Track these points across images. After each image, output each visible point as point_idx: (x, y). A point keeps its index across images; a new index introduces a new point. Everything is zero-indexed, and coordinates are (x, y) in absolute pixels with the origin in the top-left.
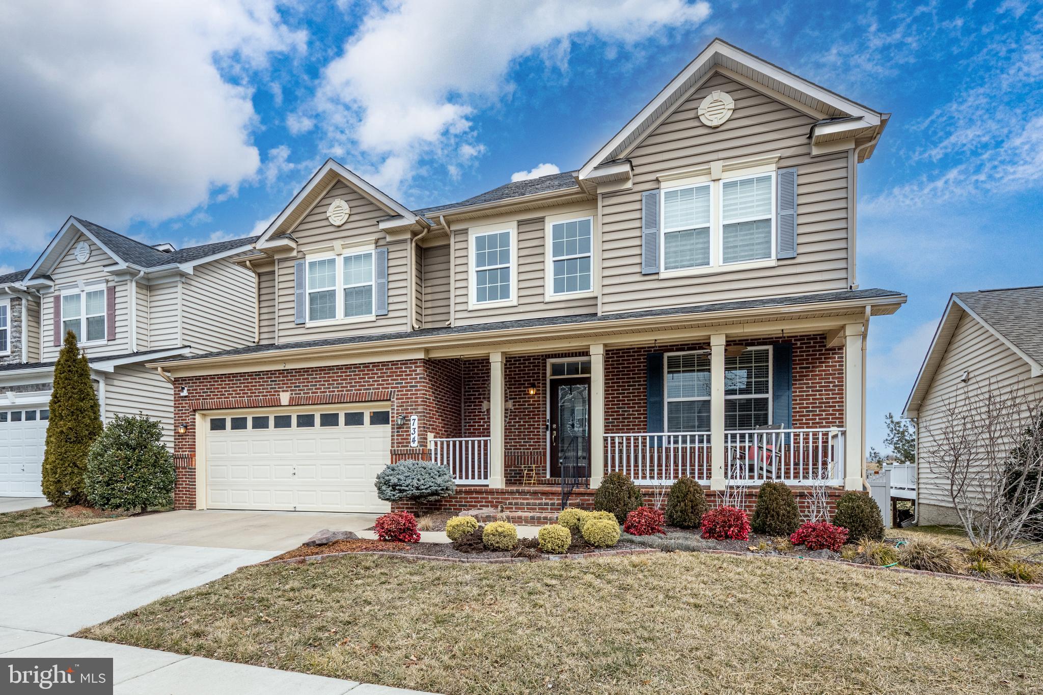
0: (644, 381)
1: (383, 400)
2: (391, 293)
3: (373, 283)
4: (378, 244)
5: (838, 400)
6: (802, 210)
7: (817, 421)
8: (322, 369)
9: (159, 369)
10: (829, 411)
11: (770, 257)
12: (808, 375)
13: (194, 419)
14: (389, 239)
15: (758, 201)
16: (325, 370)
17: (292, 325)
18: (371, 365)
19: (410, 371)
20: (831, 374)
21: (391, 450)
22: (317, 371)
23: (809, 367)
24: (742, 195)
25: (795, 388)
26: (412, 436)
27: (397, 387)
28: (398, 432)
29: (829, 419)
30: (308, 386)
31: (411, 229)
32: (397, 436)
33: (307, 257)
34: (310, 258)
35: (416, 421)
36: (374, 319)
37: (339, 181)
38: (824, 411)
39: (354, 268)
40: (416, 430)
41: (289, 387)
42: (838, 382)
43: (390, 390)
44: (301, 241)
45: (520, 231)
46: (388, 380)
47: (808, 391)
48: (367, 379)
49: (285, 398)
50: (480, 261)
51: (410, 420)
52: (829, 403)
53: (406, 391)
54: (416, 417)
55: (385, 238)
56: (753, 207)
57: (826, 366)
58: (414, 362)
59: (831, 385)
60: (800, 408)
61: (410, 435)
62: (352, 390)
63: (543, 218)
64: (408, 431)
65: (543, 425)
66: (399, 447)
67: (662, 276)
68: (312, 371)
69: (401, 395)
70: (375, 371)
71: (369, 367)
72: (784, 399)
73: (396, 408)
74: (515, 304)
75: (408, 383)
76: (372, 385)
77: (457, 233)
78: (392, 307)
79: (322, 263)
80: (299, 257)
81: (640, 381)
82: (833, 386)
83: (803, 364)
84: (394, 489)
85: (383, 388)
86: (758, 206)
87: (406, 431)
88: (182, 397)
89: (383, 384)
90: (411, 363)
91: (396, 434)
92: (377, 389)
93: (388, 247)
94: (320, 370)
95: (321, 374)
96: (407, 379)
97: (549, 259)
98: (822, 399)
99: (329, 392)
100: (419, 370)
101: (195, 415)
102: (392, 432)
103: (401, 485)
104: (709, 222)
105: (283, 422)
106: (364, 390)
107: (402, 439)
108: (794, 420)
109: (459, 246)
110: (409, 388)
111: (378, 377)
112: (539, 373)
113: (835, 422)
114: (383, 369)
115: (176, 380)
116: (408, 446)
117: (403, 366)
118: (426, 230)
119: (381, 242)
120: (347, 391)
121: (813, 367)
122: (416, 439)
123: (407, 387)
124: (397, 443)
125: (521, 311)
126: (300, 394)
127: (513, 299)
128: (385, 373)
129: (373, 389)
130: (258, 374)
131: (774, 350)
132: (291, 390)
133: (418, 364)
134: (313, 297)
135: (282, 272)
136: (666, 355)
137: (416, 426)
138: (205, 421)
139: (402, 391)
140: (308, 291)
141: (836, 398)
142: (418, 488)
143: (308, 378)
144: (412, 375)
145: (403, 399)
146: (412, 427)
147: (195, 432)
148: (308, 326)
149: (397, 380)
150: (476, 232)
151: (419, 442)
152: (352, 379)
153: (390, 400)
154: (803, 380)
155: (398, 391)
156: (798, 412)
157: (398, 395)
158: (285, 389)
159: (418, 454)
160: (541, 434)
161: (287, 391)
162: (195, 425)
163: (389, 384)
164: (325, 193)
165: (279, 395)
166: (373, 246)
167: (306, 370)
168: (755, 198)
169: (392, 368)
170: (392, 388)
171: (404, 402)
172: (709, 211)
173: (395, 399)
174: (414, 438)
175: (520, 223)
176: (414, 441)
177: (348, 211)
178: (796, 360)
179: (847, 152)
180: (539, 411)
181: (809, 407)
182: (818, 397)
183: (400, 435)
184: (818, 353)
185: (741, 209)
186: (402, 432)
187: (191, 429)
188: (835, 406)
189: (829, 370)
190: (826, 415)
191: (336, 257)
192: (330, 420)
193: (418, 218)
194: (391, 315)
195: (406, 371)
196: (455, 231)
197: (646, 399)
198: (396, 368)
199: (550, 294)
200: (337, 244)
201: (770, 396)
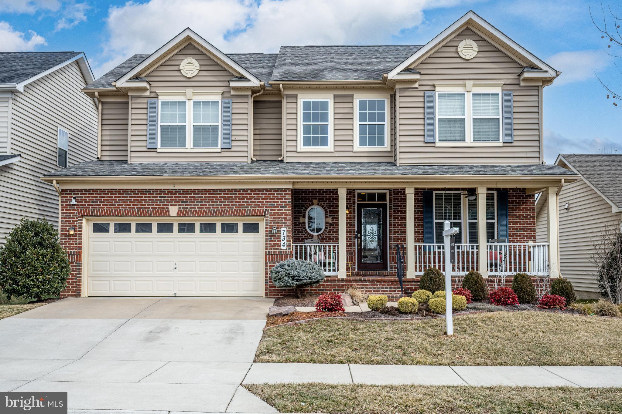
0: (421, 208)
1: (259, 216)
2: (234, 133)
3: (219, 124)
4: (224, 96)
5: (532, 225)
6: (516, 116)
7: (522, 237)
8: (206, 191)
9: (55, 182)
10: (528, 231)
11: (499, 140)
12: (517, 210)
13: (82, 223)
14: (233, 93)
15: (492, 106)
16: (210, 192)
17: (144, 149)
18: (249, 191)
19: (281, 196)
20: (528, 210)
21: (266, 252)
22: (202, 192)
23: (517, 205)
24: (483, 102)
25: (510, 217)
26: (282, 242)
27: (271, 207)
28: (270, 239)
29: (528, 236)
30: (194, 202)
31: (253, 89)
32: (270, 241)
33: (160, 97)
34: (162, 99)
35: (286, 231)
36: (219, 150)
37: (190, 44)
38: (525, 231)
39: (202, 111)
40: (286, 238)
41: (177, 202)
42: (533, 215)
43: (265, 209)
44: (153, 84)
45: (336, 101)
46: (263, 202)
47: (517, 219)
48: (245, 200)
49: (173, 210)
50: (306, 117)
51: (280, 231)
52: (528, 227)
53: (278, 210)
54: (285, 229)
55: (230, 92)
56: (489, 109)
57: (526, 205)
58: (284, 190)
59: (529, 216)
60: (513, 229)
61: (280, 241)
62: (233, 208)
63: (353, 95)
64: (279, 238)
65: (353, 234)
66: (272, 249)
67: (437, 145)
68: (198, 192)
69: (274, 213)
70: (253, 195)
71: (247, 191)
72: (504, 223)
73: (269, 222)
74: (332, 150)
75: (279, 205)
76: (250, 205)
77: (289, 96)
78: (234, 143)
79: (173, 103)
80: (152, 96)
81: (419, 208)
82: (530, 217)
83: (514, 203)
84: (293, 279)
85: (258, 207)
86: (492, 109)
87: (277, 238)
88: (71, 205)
89: (259, 205)
90: (281, 191)
91: (269, 240)
92: (254, 207)
93: (233, 99)
94: (205, 192)
95: (206, 194)
96: (278, 202)
97: (357, 123)
98: (524, 224)
99: (213, 208)
100: (287, 196)
101: (82, 220)
102: (266, 239)
103: (299, 277)
104: (464, 115)
105: (165, 228)
106: (243, 207)
107: (274, 244)
108: (510, 236)
109: (290, 105)
110: (280, 208)
111: (254, 199)
112: (351, 199)
113: (531, 238)
114: (259, 194)
115: (63, 191)
116: (279, 249)
117: (275, 193)
118: (263, 91)
119: (226, 95)
120: (228, 208)
121: (519, 205)
122: (286, 244)
123: (278, 207)
124: (270, 246)
125: (337, 155)
126: (187, 208)
127: (331, 147)
128: (260, 197)
129: (251, 207)
130: (148, 191)
131: (497, 194)
132: (179, 205)
133: (287, 192)
134: (164, 128)
135: (135, 106)
136: (434, 192)
137: (285, 235)
138: (88, 226)
139: (275, 210)
140: (160, 124)
141: (531, 224)
142: (310, 279)
143: (195, 197)
144: (282, 199)
145: (275, 215)
146: (282, 236)
147: (82, 234)
148: (159, 151)
149: (271, 202)
150: (303, 98)
151: (287, 246)
152: (234, 199)
153: (265, 216)
154: (514, 213)
155: (271, 210)
156: (512, 231)
157: (271, 213)
158: (173, 203)
159: (287, 255)
160: (352, 240)
161: (176, 205)
162: (82, 228)
163: (264, 204)
164: (177, 51)
165: (167, 208)
166: (220, 97)
167: (194, 191)
168: (491, 105)
169: (266, 194)
170: (266, 207)
171: (276, 218)
172: (464, 108)
173: (268, 216)
174: (284, 243)
175: (336, 96)
176: (284, 245)
177: (198, 68)
178: (510, 201)
179: (538, 87)
180: (351, 225)
181: (517, 229)
182: (522, 223)
183: (272, 241)
184: (521, 197)
185: (483, 110)
186: (274, 238)
187: (79, 231)
188: (531, 229)
189: (527, 208)
190: (527, 234)
191: (187, 101)
192: (209, 228)
193: (262, 83)
194: (234, 149)
195: (278, 197)
196: (287, 95)
197: (423, 220)
198: (269, 194)
199: (357, 147)
200: (189, 91)
201: (495, 221)
